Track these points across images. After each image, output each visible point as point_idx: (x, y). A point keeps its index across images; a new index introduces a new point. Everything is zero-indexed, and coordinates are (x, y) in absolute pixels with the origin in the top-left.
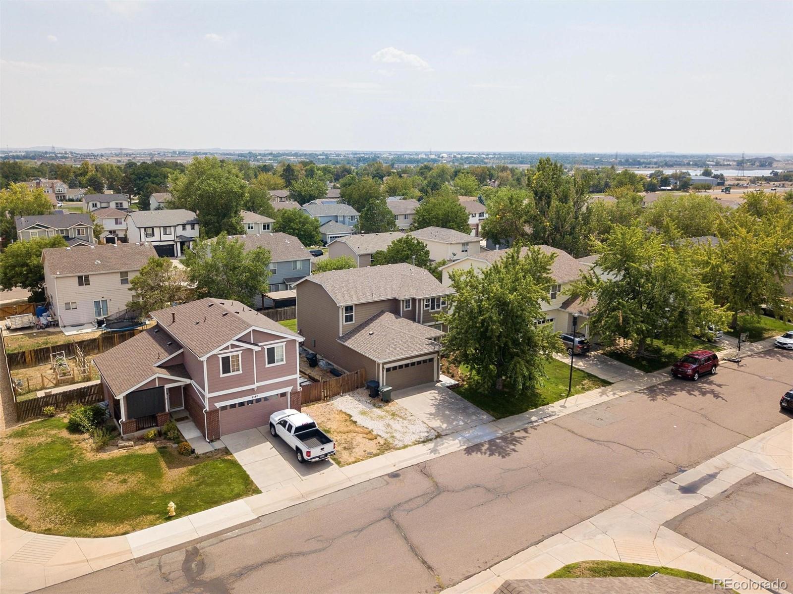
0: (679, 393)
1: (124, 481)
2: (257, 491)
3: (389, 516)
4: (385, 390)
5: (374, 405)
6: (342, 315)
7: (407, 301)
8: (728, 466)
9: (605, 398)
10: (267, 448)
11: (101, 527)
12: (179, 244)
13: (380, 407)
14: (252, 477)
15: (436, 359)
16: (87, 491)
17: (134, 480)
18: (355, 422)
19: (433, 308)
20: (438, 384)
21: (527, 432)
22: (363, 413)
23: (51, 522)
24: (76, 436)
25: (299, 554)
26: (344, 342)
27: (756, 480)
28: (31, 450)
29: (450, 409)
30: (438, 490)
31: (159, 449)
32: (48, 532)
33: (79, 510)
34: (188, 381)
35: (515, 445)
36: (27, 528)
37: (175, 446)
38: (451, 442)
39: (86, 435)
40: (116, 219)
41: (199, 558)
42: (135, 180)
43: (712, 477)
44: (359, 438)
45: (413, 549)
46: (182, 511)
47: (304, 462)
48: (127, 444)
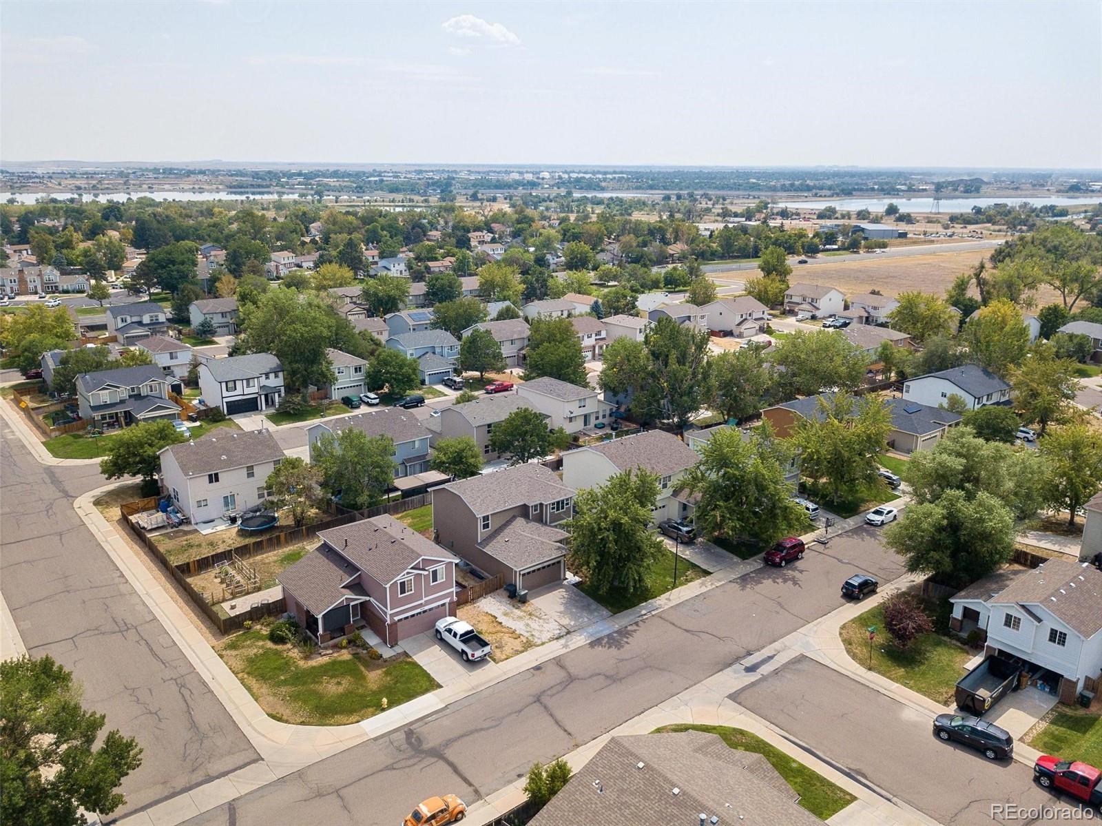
0: (764, 581)
1: (339, 683)
2: (440, 687)
3: (538, 699)
4: (523, 593)
5: (514, 606)
6: (480, 524)
7: (536, 506)
8: (785, 648)
9: (704, 589)
10: (436, 649)
11: (338, 717)
12: (263, 397)
13: (518, 608)
14: (433, 675)
15: (562, 561)
16: (315, 693)
17: (346, 683)
18: (501, 623)
19: (558, 510)
20: (565, 582)
21: (637, 625)
22: (506, 614)
23: (302, 717)
24: (280, 647)
25: (482, 729)
26: (483, 548)
27: (802, 658)
28: (251, 661)
29: (577, 607)
30: (571, 679)
31: (353, 655)
32: (303, 723)
33: (317, 707)
34: (368, 598)
35: (627, 638)
36: (287, 722)
37: (365, 652)
38: (579, 638)
39: (289, 646)
40: (171, 353)
41: (415, 736)
43: (771, 658)
44: (506, 638)
45: (557, 722)
46: (392, 704)
47: (468, 661)
48: (328, 652)
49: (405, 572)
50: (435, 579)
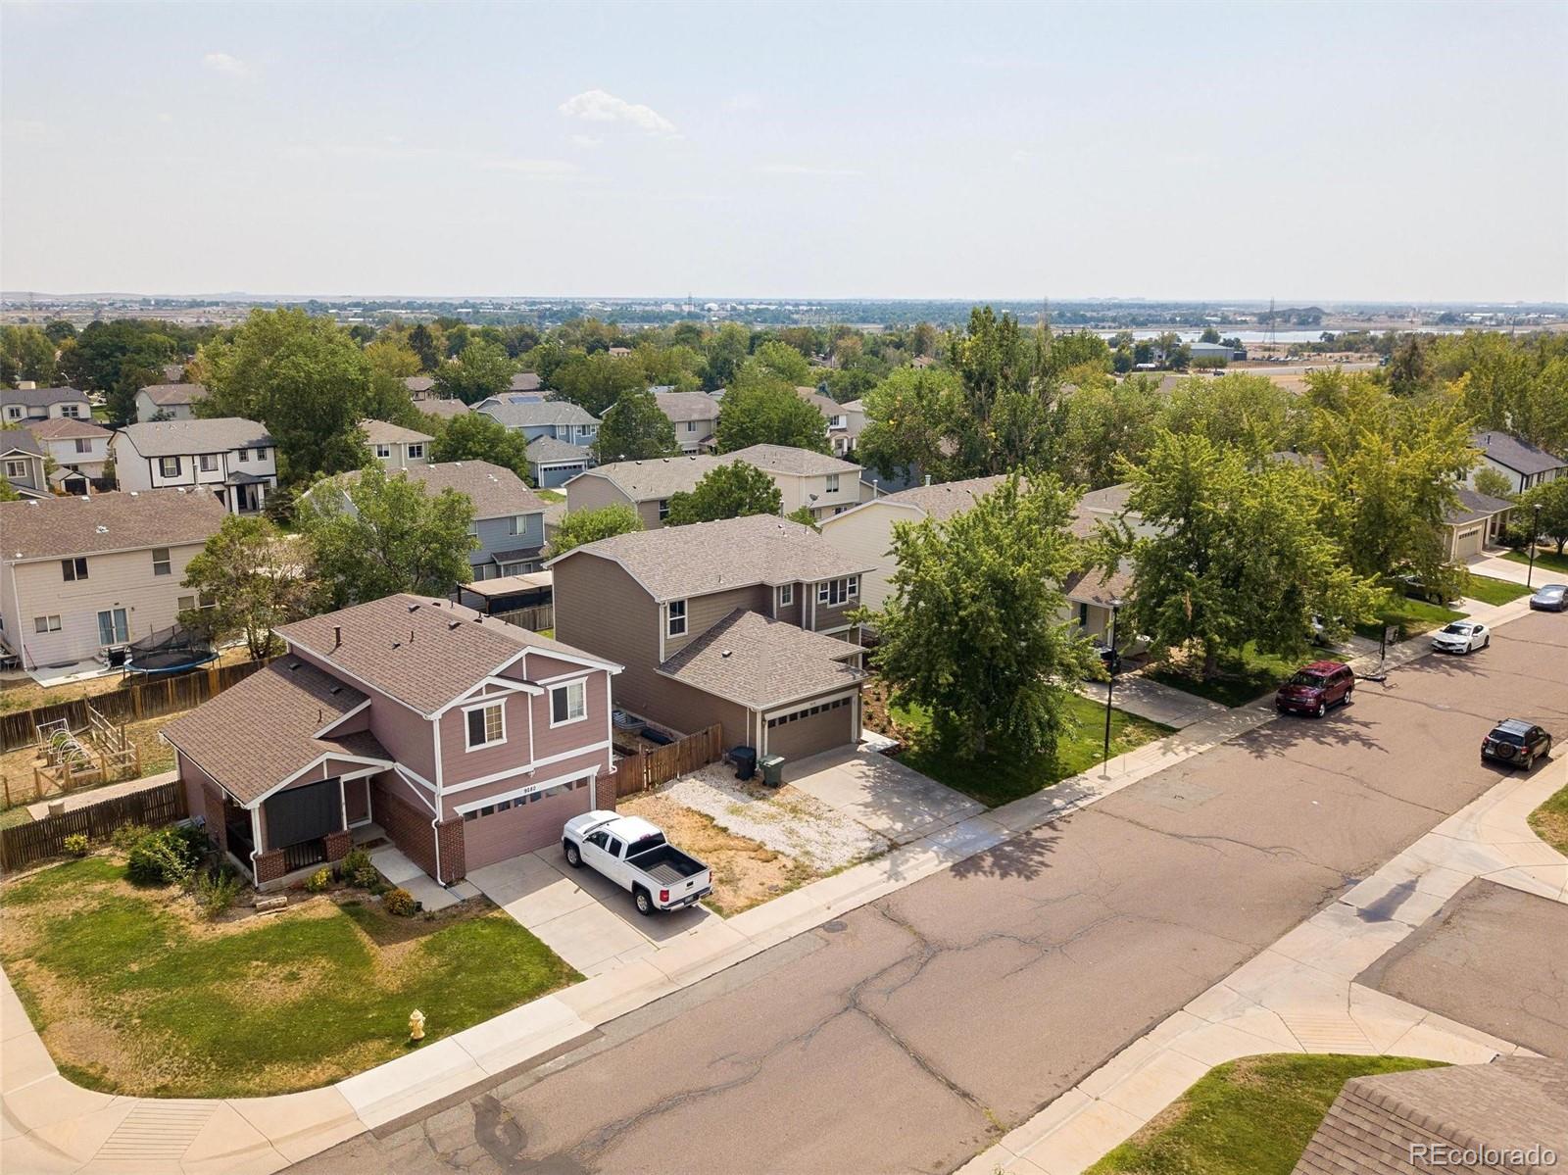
0: (1299, 741)
1: (293, 977)
2: (575, 977)
3: (853, 1002)
4: (772, 763)
5: (751, 795)
6: (665, 619)
7: (786, 588)
8: (1429, 867)
9: (1171, 759)
10: (566, 890)
11: (275, 1072)
12: (234, 491)
13: (763, 798)
14: (556, 950)
15: (855, 699)
16: (221, 1004)
17: (314, 974)
18: (725, 830)
19: (834, 600)
20: (862, 748)
21: (1054, 828)
22: (734, 811)
23: (163, 1072)
24: (149, 894)
25: (705, 1092)
26: (674, 673)
27: (1482, 890)
28: (60, 929)
29: (900, 794)
30: (928, 949)
31: (343, 906)
32: (163, 1092)
33: (215, 1042)
34: (388, 765)
35: (1041, 854)
36: (114, 1089)
37: (376, 898)
38: (922, 857)
39: (175, 890)
40: (79, 442)
41: (504, 1118)
42: (92, 360)
43: (1406, 890)
44: (742, 861)
45: (922, 1063)
46: (438, 1028)
47: (652, 912)
48: (274, 901)
49: (483, 684)
50: (560, 715)
